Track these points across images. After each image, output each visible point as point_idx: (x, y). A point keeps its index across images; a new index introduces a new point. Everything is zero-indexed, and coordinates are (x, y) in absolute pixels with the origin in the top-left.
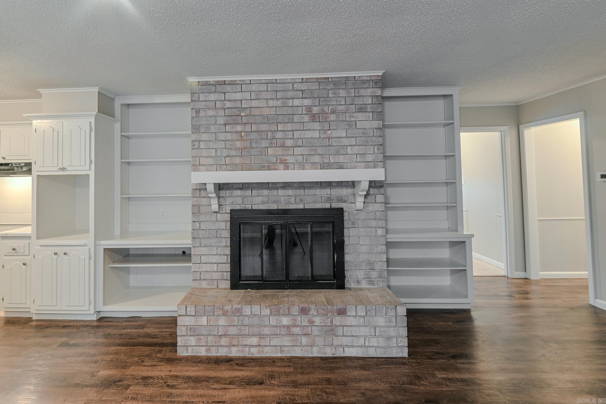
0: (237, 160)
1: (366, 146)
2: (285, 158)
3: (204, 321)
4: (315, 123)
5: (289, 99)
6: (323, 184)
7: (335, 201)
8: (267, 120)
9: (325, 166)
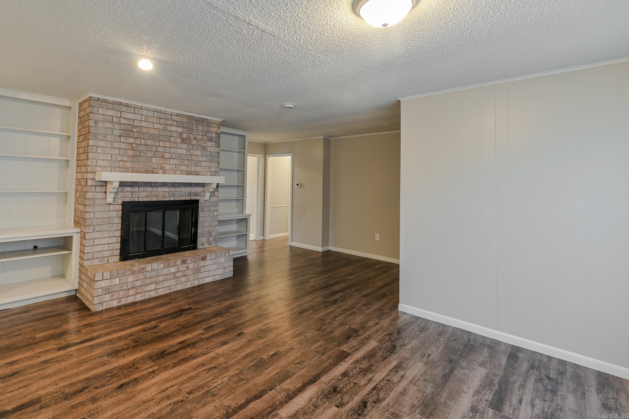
0: (129, 165)
1: (211, 162)
2: (164, 165)
3: (117, 281)
4: (184, 144)
5: (168, 125)
6: (187, 185)
7: (193, 195)
8: (153, 137)
9: (189, 173)
